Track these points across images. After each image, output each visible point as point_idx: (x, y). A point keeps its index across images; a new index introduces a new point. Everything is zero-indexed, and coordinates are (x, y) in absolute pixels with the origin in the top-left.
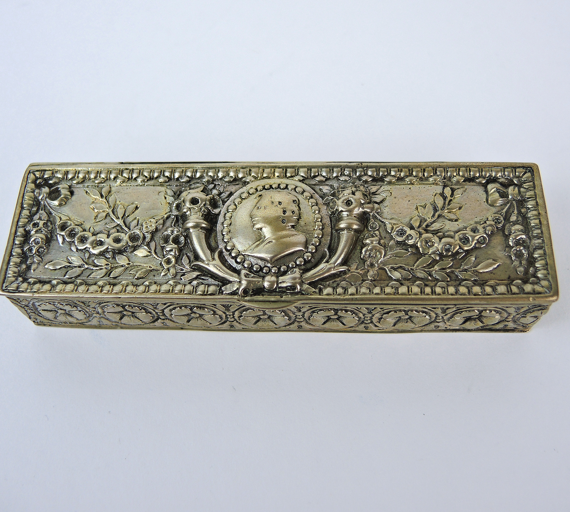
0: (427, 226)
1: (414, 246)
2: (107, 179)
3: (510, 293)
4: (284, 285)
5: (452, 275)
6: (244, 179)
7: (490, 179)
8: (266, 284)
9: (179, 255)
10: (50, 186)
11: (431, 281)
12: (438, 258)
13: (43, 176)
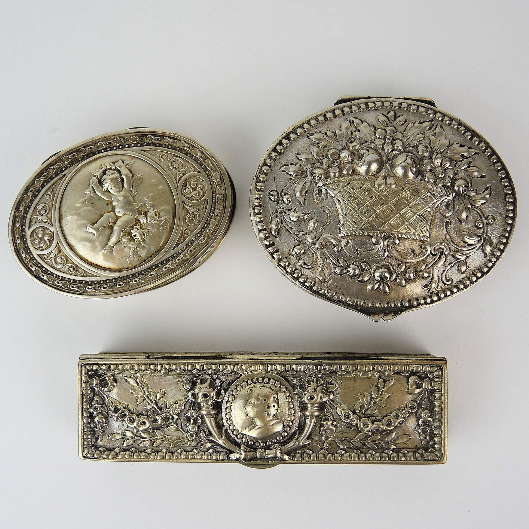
0: (366, 411)
1: (356, 426)
2: (139, 370)
3: (415, 459)
4: (270, 456)
5: (379, 445)
6: (238, 372)
7: (412, 372)
8: (258, 455)
9: (198, 431)
10: (99, 376)
11: (365, 449)
12: (370, 434)
13: (93, 368)
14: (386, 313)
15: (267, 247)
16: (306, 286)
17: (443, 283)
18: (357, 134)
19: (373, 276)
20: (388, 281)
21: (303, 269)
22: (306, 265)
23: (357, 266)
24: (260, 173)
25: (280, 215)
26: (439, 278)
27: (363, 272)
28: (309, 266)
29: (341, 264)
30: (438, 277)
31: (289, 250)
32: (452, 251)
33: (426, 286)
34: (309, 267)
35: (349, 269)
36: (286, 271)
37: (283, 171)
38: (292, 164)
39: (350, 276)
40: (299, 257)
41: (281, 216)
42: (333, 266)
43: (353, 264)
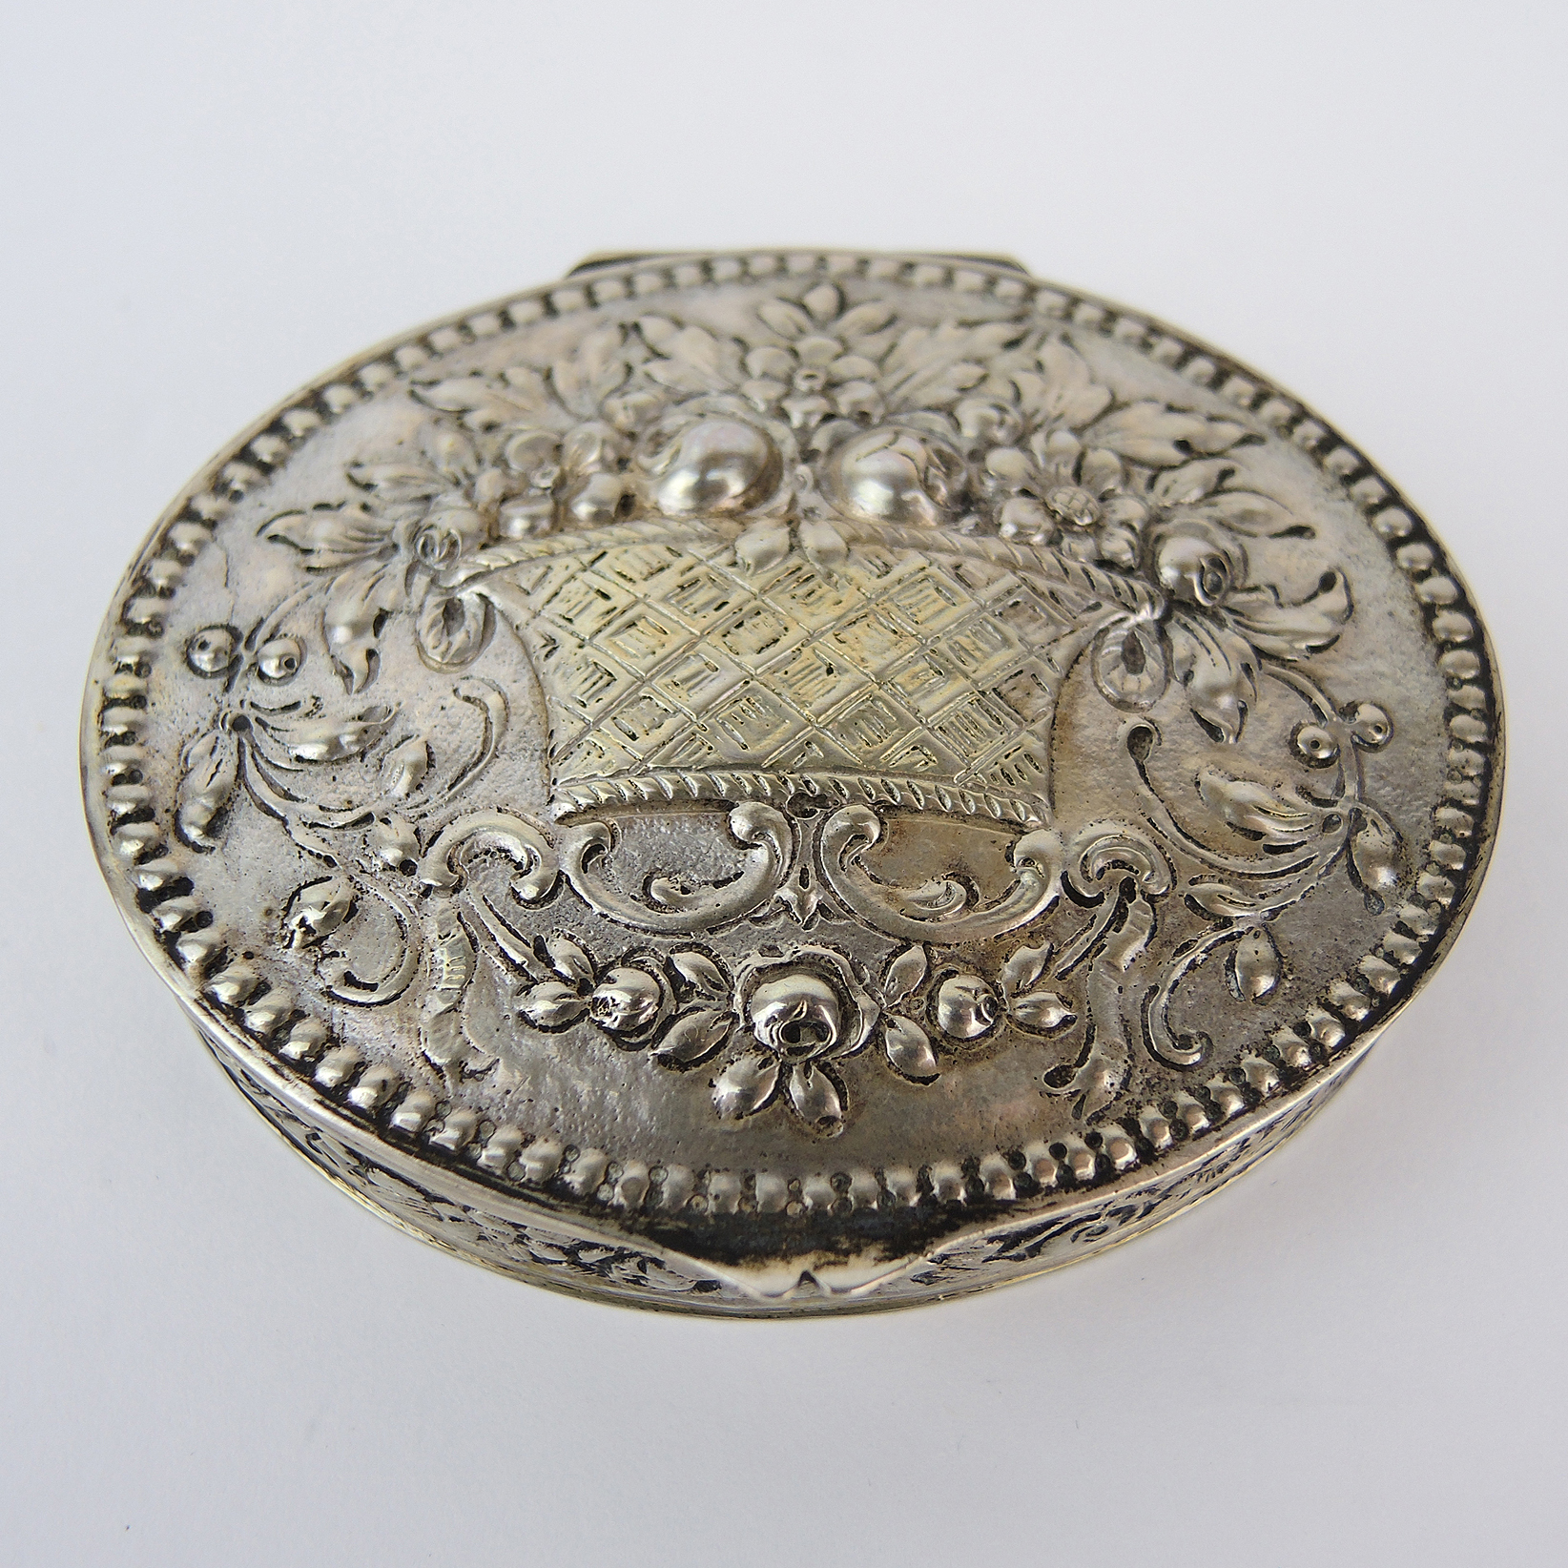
14: (831, 1247)
15: (147, 901)
16: (356, 1109)
17: (1157, 1056)
18: (657, 368)
19: (742, 1024)
20: (833, 1048)
21: (338, 1008)
22: (358, 985)
23: (651, 973)
24: (157, 555)
25: (235, 736)
26: (1128, 1035)
27: (683, 1007)
28: (373, 987)
29: (558, 967)
30: (1125, 1022)
31: (269, 912)
32: (1184, 879)
33: (1059, 1077)
34: (375, 998)
35: (603, 992)
36: (246, 1031)
37: (274, 538)
38: (322, 506)
39: (607, 1031)
40: (319, 942)
41: (240, 744)
42: (511, 979)
43: (626, 960)
